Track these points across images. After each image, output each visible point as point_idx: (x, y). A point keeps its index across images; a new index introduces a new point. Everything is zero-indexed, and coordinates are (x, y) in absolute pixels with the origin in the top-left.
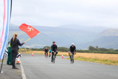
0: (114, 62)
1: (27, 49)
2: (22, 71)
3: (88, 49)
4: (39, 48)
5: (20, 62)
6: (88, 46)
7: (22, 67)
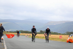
0: (53, 39)
1: (7, 31)
2: (5, 43)
3: (39, 32)
4: (14, 31)
5: (3, 39)
6: (40, 30)
7: (4, 41)
